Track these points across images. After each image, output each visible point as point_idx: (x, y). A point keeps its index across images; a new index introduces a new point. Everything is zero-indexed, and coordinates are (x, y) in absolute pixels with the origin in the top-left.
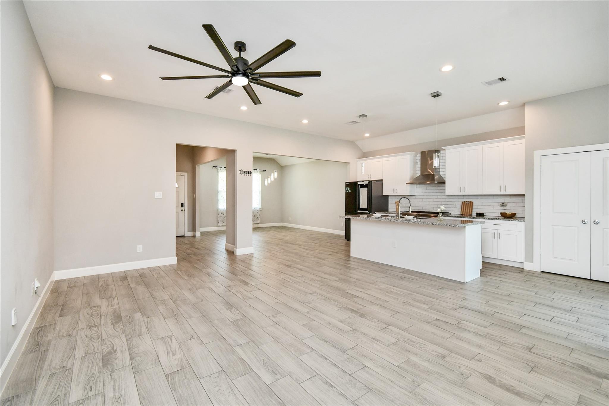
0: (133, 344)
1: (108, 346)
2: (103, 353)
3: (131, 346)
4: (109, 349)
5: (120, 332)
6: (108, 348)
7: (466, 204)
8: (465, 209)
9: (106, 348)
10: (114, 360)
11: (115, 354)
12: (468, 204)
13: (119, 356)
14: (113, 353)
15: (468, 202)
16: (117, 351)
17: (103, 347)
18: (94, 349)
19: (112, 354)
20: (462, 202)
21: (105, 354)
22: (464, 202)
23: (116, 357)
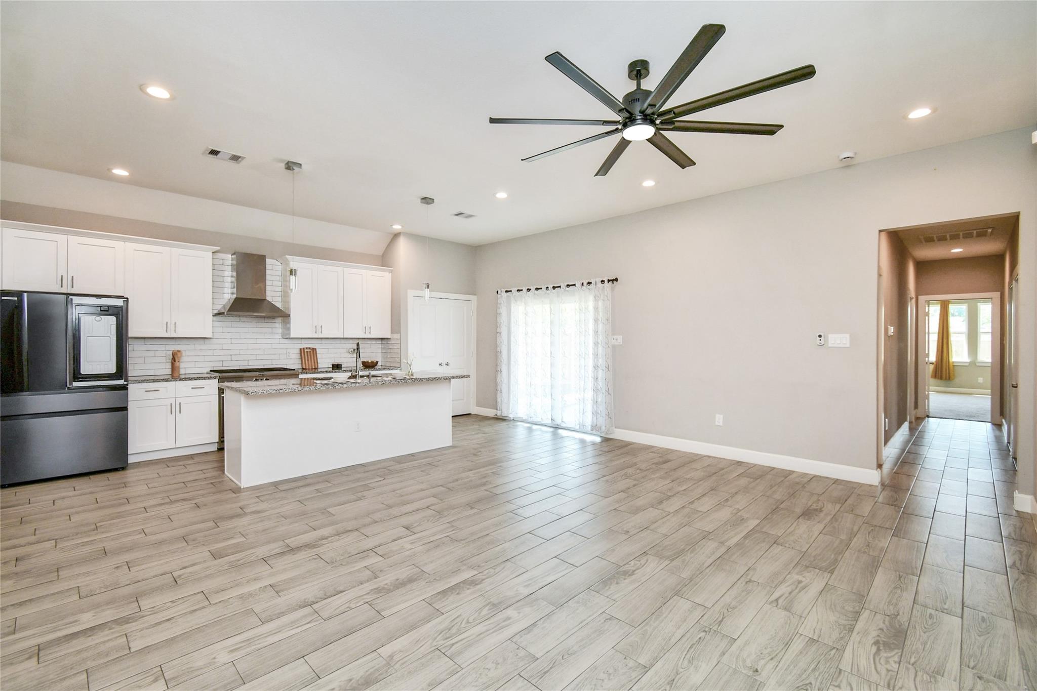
0: (840, 634)
1: (886, 664)
2: (900, 654)
3: (845, 632)
4: (885, 655)
5: (844, 681)
6: (887, 658)
7: (307, 351)
8: (308, 360)
9: (891, 661)
10: (885, 630)
11: (878, 638)
12: (310, 351)
13: (875, 630)
14: (881, 642)
15: (310, 348)
16: (872, 642)
17: (896, 666)
18: (916, 676)
19: (883, 641)
20: (301, 349)
21: (896, 651)
22: (304, 348)
23: (880, 631)
